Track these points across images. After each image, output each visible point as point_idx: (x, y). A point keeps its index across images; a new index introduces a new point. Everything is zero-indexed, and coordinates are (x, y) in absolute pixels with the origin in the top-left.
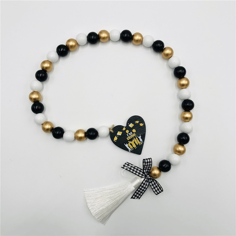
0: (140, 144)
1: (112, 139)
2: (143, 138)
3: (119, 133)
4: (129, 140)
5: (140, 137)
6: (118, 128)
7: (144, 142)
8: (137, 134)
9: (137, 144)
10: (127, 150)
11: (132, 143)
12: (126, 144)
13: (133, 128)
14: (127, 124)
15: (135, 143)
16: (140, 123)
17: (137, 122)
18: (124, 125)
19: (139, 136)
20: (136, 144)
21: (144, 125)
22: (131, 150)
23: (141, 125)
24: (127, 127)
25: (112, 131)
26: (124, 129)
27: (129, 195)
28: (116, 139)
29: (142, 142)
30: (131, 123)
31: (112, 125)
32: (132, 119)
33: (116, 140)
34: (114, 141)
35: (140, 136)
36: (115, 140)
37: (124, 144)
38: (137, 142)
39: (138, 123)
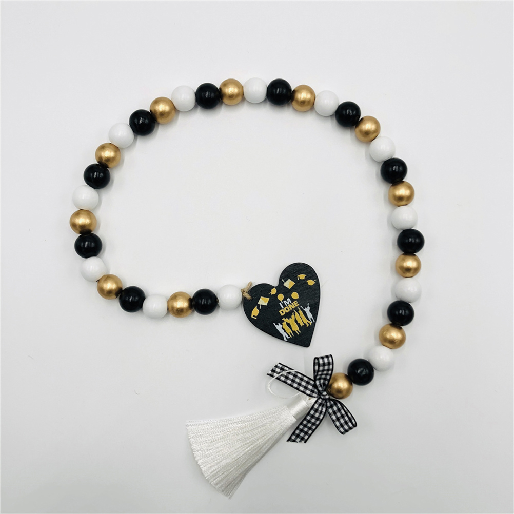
0: (308, 325)
1: (248, 313)
2: (315, 310)
3: (264, 301)
4: (284, 316)
5: (307, 310)
6: (261, 290)
7: (316, 320)
8: (302, 302)
9: (302, 324)
10: (280, 337)
11: (291, 321)
12: (277, 324)
13: (294, 289)
14: (280, 280)
15: (296, 321)
16: (307, 278)
17: (302, 277)
18: (275, 283)
19: (307, 307)
20: (299, 325)
21: (317, 284)
22: (288, 337)
23: (311, 282)
24: (281, 288)
25: (248, 296)
26: (274, 291)
27: (283, 435)
28: (255, 312)
29: (311, 319)
30: (289, 280)
31: (249, 284)
32: (292, 271)
33: (256, 315)
34: (252, 317)
35: (309, 308)
36: (254, 316)
37: (274, 324)
38: (302, 320)
39: (304, 278)
